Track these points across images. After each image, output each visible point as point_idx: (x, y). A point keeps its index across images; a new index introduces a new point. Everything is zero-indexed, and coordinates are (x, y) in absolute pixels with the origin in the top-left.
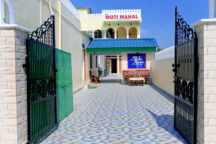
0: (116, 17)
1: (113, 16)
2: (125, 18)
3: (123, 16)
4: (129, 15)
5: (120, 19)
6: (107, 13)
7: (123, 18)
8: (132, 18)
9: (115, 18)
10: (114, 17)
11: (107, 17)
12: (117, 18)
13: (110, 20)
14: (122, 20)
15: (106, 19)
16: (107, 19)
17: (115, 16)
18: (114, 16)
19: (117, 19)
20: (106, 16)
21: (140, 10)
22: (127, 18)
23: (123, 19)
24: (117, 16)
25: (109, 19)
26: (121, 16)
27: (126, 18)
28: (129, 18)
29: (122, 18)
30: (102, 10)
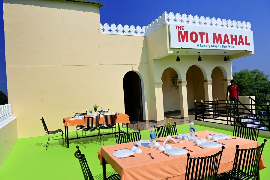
0: (204, 37)
1: (198, 34)
2: (224, 43)
3: (220, 35)
4: (232, 36)
5: (215, 44)
6: (179, 24)
7: (221, 43)
8: (239, 44)
9: (202, 41)
10: (199, 36)
11: (183, 36)
12: (207, 42)
13: (190, 45)
14: (218, 48)
15: (179, 41)
16: (183, 41)
17: (202, 34)
18: (200, 33)
19: (207, 44)
20: (180, 33)
21: (249, 25)
22: (229, 43)
23: (221, 45)
24: (207, 34)
25: (187, 41)
26: (214, 35)
27: (226, 43)
28: (232, 43)
29: (217, 43)
30: (166, 13)
